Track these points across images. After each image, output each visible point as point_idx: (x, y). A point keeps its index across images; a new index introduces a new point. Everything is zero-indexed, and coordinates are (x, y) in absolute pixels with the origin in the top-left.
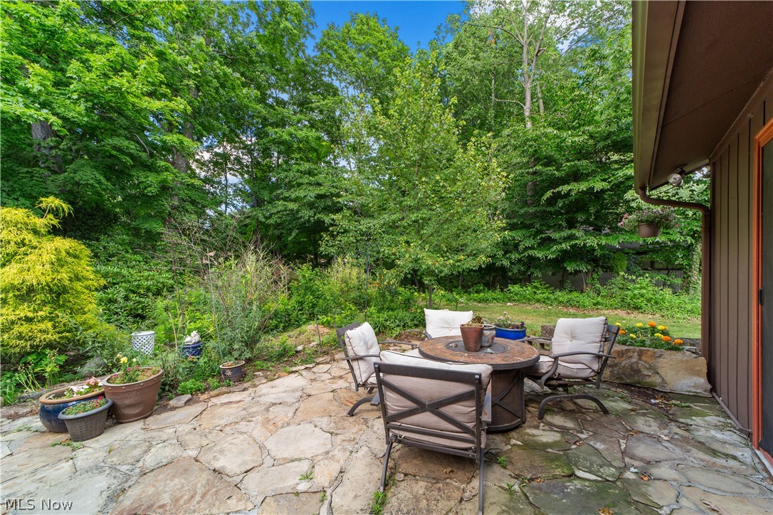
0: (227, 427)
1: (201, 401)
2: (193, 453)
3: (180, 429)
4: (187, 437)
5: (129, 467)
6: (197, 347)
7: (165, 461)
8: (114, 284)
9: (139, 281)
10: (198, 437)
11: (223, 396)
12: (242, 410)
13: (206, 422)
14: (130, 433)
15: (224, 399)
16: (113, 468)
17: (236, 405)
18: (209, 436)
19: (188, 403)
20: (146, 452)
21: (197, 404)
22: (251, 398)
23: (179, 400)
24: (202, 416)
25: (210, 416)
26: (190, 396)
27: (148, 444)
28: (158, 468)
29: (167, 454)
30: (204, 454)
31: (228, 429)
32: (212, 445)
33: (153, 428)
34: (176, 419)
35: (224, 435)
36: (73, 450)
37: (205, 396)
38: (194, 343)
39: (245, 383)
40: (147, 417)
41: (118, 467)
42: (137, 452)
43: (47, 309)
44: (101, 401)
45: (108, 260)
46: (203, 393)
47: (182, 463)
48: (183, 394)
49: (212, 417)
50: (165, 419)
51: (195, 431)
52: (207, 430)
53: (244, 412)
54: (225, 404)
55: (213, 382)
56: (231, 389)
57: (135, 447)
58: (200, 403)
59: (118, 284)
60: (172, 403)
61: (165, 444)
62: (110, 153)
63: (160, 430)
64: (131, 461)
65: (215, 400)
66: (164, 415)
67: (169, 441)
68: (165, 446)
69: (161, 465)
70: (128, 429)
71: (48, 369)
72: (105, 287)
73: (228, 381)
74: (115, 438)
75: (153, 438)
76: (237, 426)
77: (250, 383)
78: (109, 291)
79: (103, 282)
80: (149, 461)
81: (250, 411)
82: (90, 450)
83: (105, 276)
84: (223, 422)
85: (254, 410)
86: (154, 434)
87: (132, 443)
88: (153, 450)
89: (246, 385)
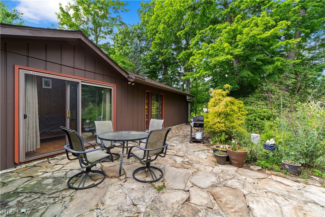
0: (270, 193)
1: (265, 173)
2: (246, 192)
3: (248, 179)
4: (247, 184)
5: (223, 180)
6: (272, 147)
7: (233, 187)
8: (251, 114)
9: (261, 113)
10: (252, 187)
11: (279, 177)
12: (286, 191)
13: (261, 184)
14: (231, 169)
15: (279, 179)
16: (219, 177)
17: (284, 186)
18: (258, 191)
19: (258, 170)
20: (231, 179)
21: (263, 174)
22: (298, 188)
23: (255, 167)
24: (262, 180)
25: (265, 182)
26: (261, 168)
27: (233, 177)
28: (230, 187)
29: (236, 185)
30: (249, 196)
31: (270, 194)
32: (256, 195)
33: (239, 172)
34: (250, 174)
35: (266, 195)
36: (215, 165)
37: (269, 172)
38: (271, 145)
39: (299, 178)
40: (240, 167)
41: (220, 178)
42: (228, 177)
43: (224, 120)
44: (225, 153)
45: (251, 105)
46: (268, 170)
47: (238, 193)
48: (258, 166)
49: (266, 183)
50: (245, 172)
51: (254, 184)
52: (259, 188)
53: (286, 193)
54: (278, 182)
55: (276, 167)
56: (287, 176)
57: (229, 175)
58: (265, 174)
59: (252, 114)
60: (252, 167)
61: (238, 181)
62: (253, 63)
63: (241, 175)
64: (225, 179)
65: (273, 177)
66: (246, 170)
67: (240, 181)
68: (237, 182)
69: (231, 187)
70: (231, 168)
71: (222, 139)
72: (248, 115)
73: (286, 171)
74: (226, 168)
75: (236, 176)
76: (276, 197)
77: (303, 180)
78: (248, 116)
79: (247, 112)
80: (229, 183)
81: (292, 195)
82: (218, 168)
83: (248, 110)
84: (270, 189)
85: (295, 196)
86: (238, 175)
87: (229, 173)
88: (233, 180)
89: (299, 179)
